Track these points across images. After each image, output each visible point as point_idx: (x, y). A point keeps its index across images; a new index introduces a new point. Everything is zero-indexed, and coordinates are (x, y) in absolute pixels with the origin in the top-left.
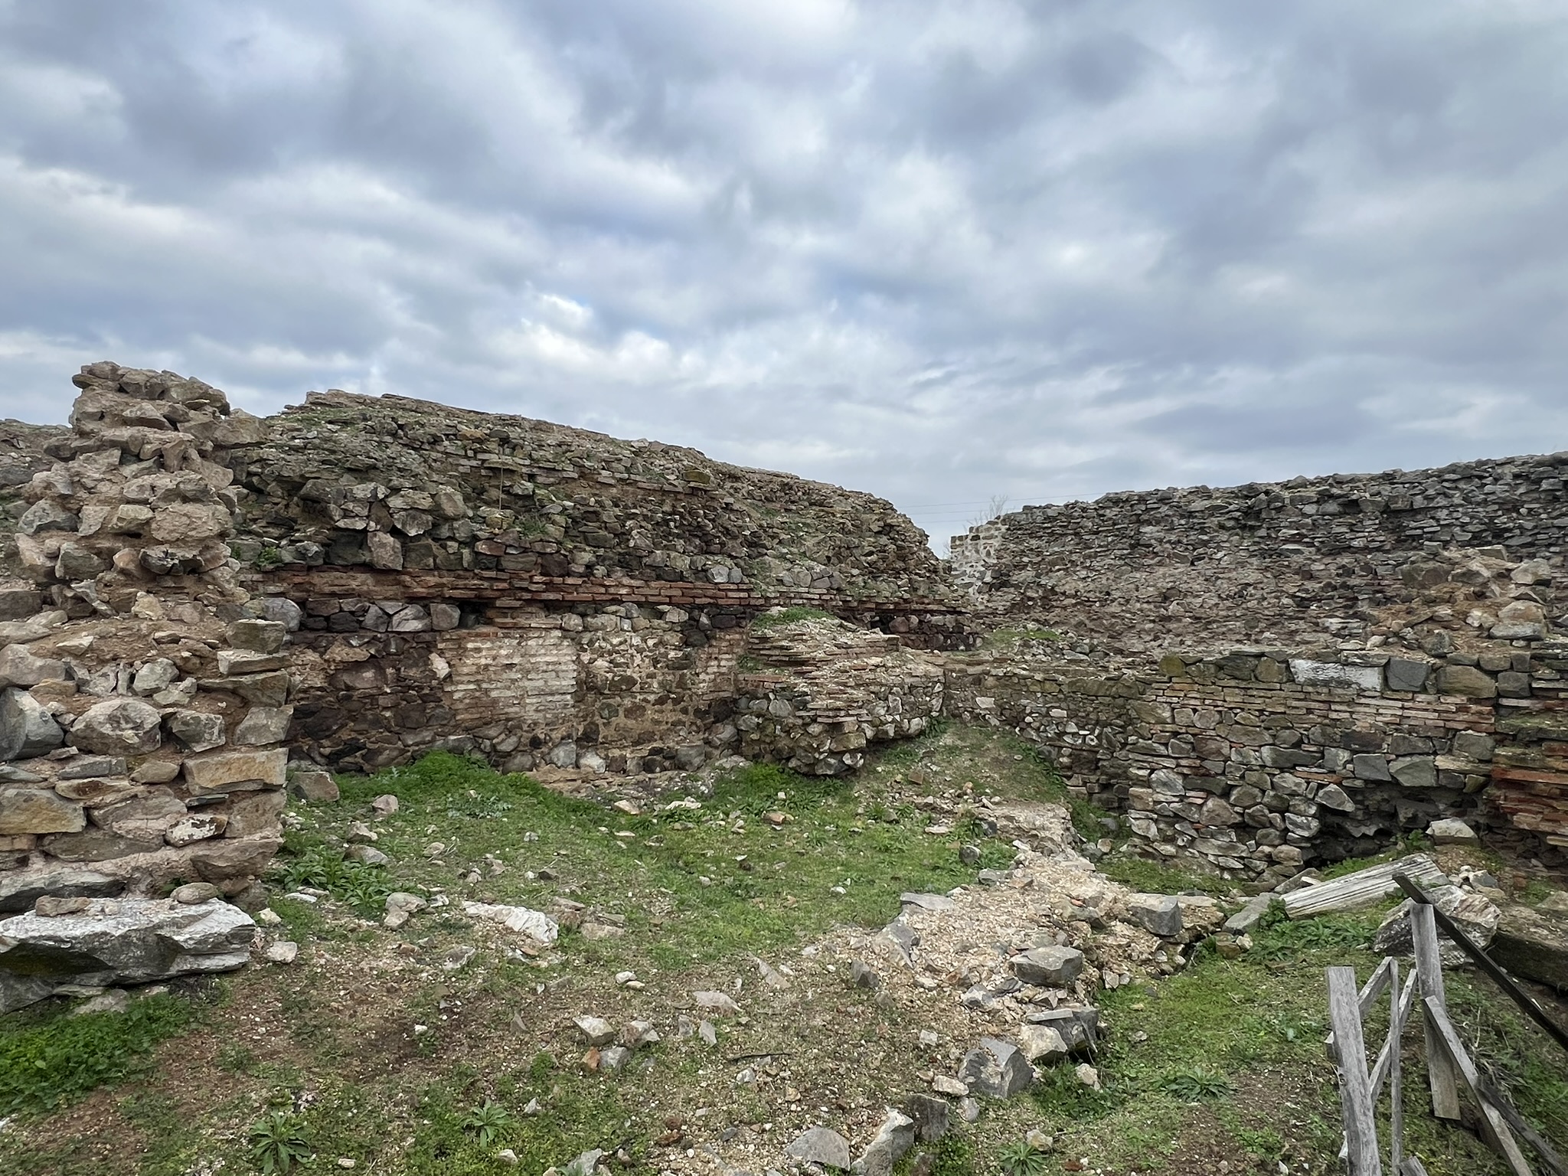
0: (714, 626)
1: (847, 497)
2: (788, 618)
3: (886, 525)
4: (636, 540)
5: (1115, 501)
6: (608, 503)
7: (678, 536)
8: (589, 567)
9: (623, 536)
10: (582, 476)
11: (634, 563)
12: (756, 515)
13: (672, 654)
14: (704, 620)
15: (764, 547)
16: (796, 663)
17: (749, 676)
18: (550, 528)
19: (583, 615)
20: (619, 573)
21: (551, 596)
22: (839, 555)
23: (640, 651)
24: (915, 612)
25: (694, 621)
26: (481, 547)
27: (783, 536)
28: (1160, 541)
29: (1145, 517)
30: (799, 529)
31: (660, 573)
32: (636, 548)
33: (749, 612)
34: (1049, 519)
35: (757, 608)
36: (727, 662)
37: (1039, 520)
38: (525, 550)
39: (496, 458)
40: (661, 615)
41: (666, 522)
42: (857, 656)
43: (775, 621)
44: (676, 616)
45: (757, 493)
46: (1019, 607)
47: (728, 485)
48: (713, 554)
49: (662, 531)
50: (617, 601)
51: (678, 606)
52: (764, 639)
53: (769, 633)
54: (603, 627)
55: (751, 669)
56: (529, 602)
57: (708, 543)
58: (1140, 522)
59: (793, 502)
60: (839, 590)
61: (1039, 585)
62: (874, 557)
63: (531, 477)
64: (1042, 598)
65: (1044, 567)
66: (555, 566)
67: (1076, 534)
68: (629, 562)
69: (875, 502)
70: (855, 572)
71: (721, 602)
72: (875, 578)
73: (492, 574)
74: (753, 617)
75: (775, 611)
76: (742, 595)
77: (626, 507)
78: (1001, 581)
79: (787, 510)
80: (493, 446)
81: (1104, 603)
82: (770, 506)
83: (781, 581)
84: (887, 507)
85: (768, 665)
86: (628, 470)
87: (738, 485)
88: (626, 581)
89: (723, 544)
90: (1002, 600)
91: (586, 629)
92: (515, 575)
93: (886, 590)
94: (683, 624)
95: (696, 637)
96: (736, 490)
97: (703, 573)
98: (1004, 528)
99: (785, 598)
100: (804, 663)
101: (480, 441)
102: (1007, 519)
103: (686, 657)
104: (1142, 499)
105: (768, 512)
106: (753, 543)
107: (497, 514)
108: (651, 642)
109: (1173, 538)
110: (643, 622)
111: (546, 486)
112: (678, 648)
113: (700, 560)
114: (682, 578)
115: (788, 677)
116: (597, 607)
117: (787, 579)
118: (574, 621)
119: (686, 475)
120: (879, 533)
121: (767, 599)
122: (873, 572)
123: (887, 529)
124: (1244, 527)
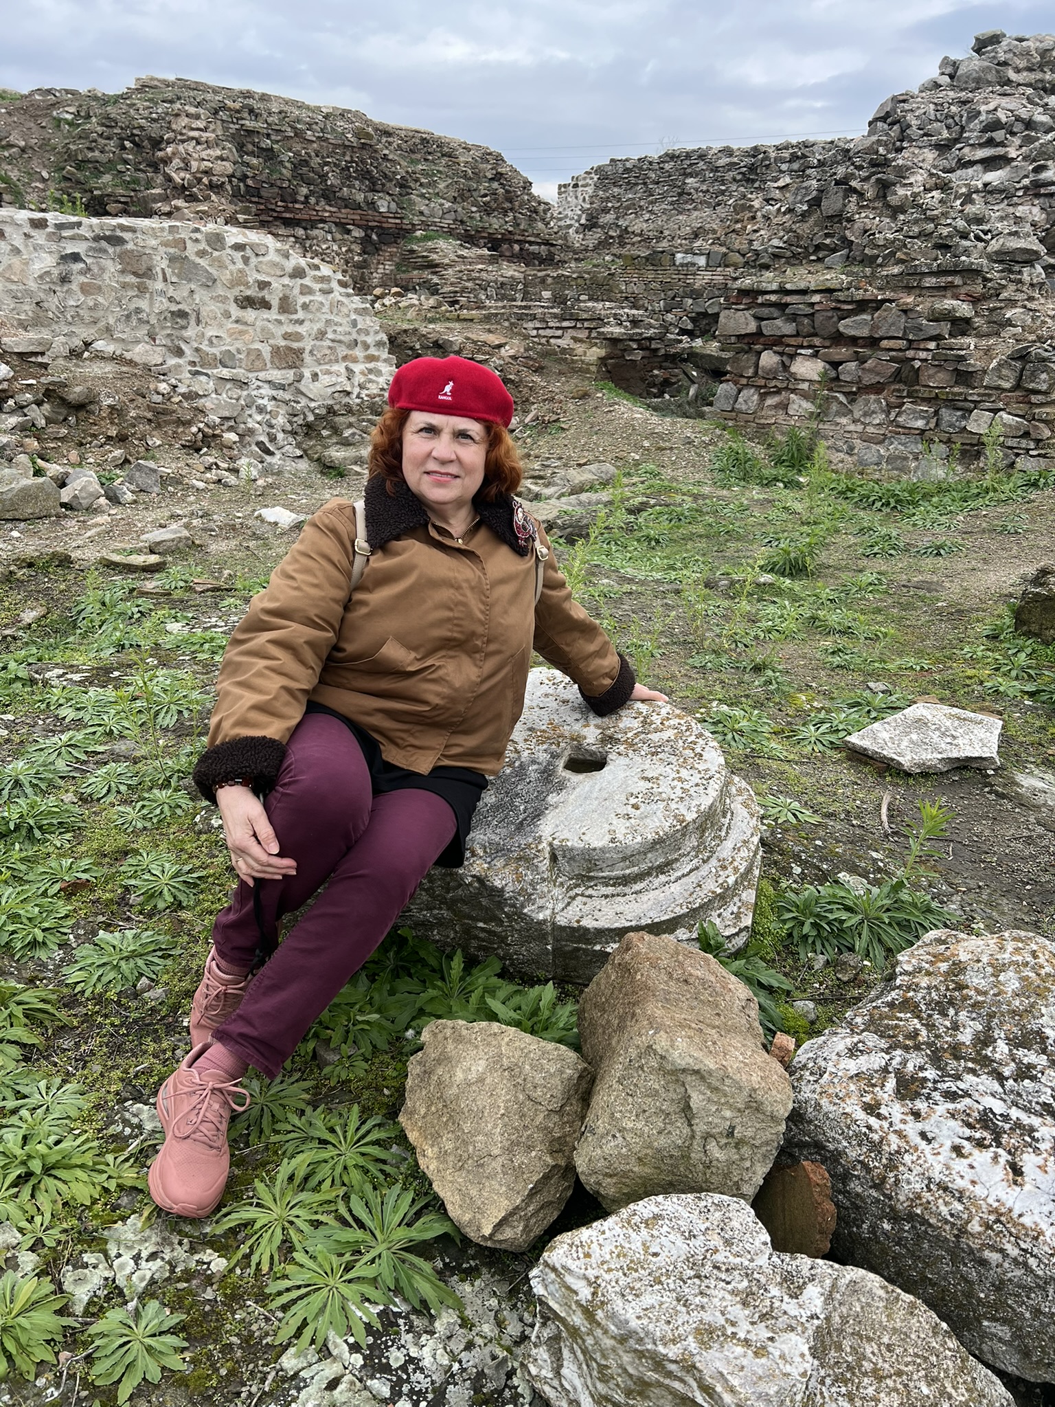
0: (381, 242)
1: (469, 150)
2: (426, 238)
3: (498, 173)
4: (332, 180)
5: (672, 157)
6: (313, 154)
7: (356, 179)
8: (306, 197)
9: (324, 177)
10: (296, 135)
11: (331, 196)
12: (404, 164)
13: (356, 258)
14: (374, 237)
15: (410, 187)
16: (432, 266)
17: (403, 276)
18: (284, 171)
19: (305, 229)
20: (323, 203)
21: (288, 215)
22: (462, 196)
23: (338, 255)
24: (517, 242)
25: (368, 236)
26: (250, 182)
27: (423, 180)
28: (697, 190)
29: (689, 171)
30: (435, 175)
31: (348, 203)
32: (332, 185)
33: (401, 234)
34: (627, 170)
35: (408, 231)
36: (389, 267)
37: (621, 171)
38: (272, 185)
39: (249, 124)
40: (348, 232)
41: (348, 168)
42: (470, 264)
43: (419, 240)
44: (358, 233)
45: (404, 146)
46: (603, 244)
47: (384, 139)
48: (378, 192)
49: (346, 177)
50: (323, 221)
51: (359, 226)
52: (412, 251)
53: (415, 248)
54: (316, 238)
55: (404, 272)
56: (276, 218)
57: (374, 184)
58: (687, 175)
59: (430, 153)
60: (462, 222)
61: (618, 226)
62: (488, 198)
63: (268, 136)
64: (620, 236)
65: (621, 211)
66: (288, 196)
67: (645, 184)
68: (328, 195)
69: (490, 154)
70: (474, 209)
71: (385, 225)
72: (488, 215)
73: (256, 199)
74: (404, 237)
75: (418, 233)
76: (398, 221)
77: (323, 157)
78: (592, 224)
79: (426, 160)
80: (246, 115)
81: (659, 239)
82: (413, 156)
83: (422, 213)
84: (499, 159)
85: (415, 269)
86: (322, 130)
87: (390, 139)
88: (328, 208)
89: (383, 185)
90: (593, 238)
91: (307, 238)
92: (267, 200)
93: (496, 223)
94: (361, 238)
95: (369, 248)
96: (390, 144)
97: (372, 205)
98: (596, 178)
99: (426, 225)
100: (437, 266)
101: (238, 111)
102: (598, 170)
103: (365, 261)
104: (688, 155)
105: (412, 162)
106: (403, 185)
107: (255, 161)
108: (344, 249)
109: (704, 188)
110: (338, 236)
111: (277, 142)
112: (360, 254)
113: (370, 195)
114: (360, 208)
115: (427, 275)
116: (312, 224)
117: (426, 212)
118: (300, 232)
119: (359, 134)
120: (492, 179)
121: (414, 225)
122: (487, 210)
123: (498, 177)
124: (748, 180)
